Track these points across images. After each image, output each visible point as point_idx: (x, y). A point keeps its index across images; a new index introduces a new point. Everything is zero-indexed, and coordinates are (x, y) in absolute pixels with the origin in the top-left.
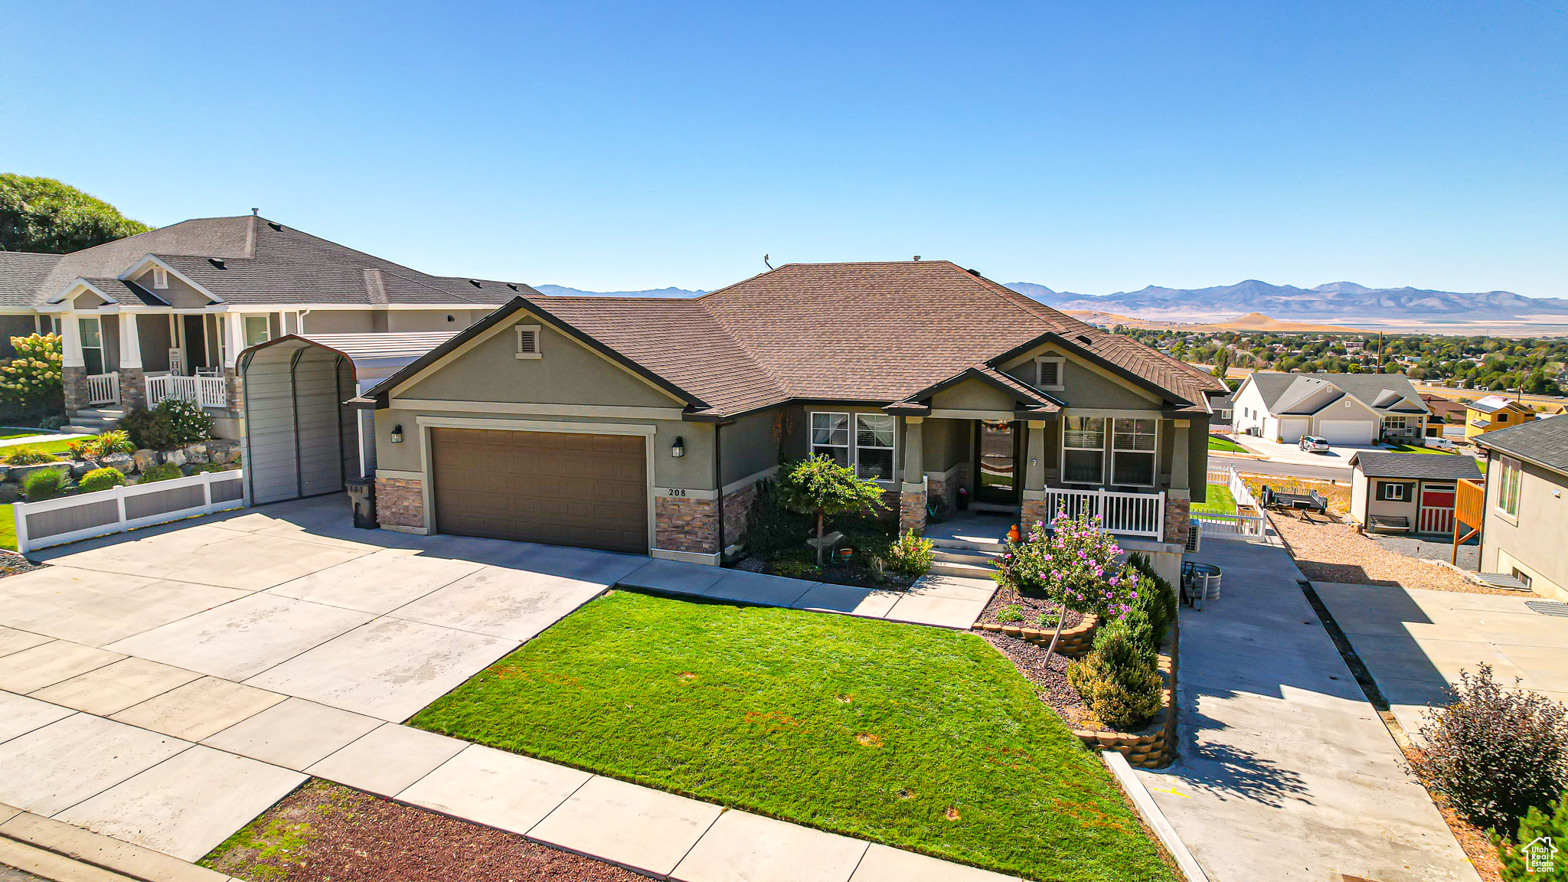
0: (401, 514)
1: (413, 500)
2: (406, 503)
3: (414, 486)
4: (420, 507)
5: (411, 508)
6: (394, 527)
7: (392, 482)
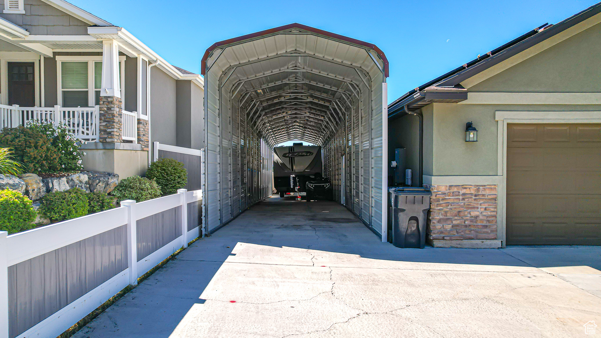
0: (466, 226)
1: (485, 209)
2: (474, 213)
3: (487, 192)
4: (493, 216)
5: (481, 217)
6: (454, 243)
7: (455, 189)
